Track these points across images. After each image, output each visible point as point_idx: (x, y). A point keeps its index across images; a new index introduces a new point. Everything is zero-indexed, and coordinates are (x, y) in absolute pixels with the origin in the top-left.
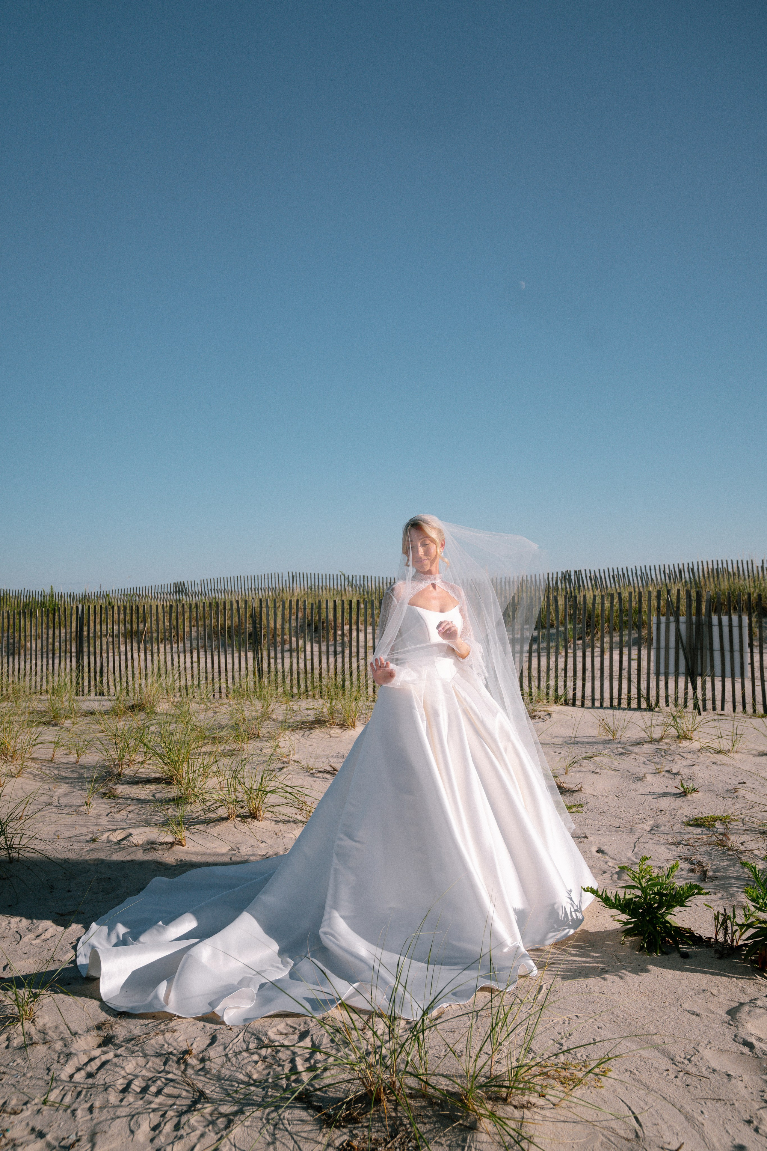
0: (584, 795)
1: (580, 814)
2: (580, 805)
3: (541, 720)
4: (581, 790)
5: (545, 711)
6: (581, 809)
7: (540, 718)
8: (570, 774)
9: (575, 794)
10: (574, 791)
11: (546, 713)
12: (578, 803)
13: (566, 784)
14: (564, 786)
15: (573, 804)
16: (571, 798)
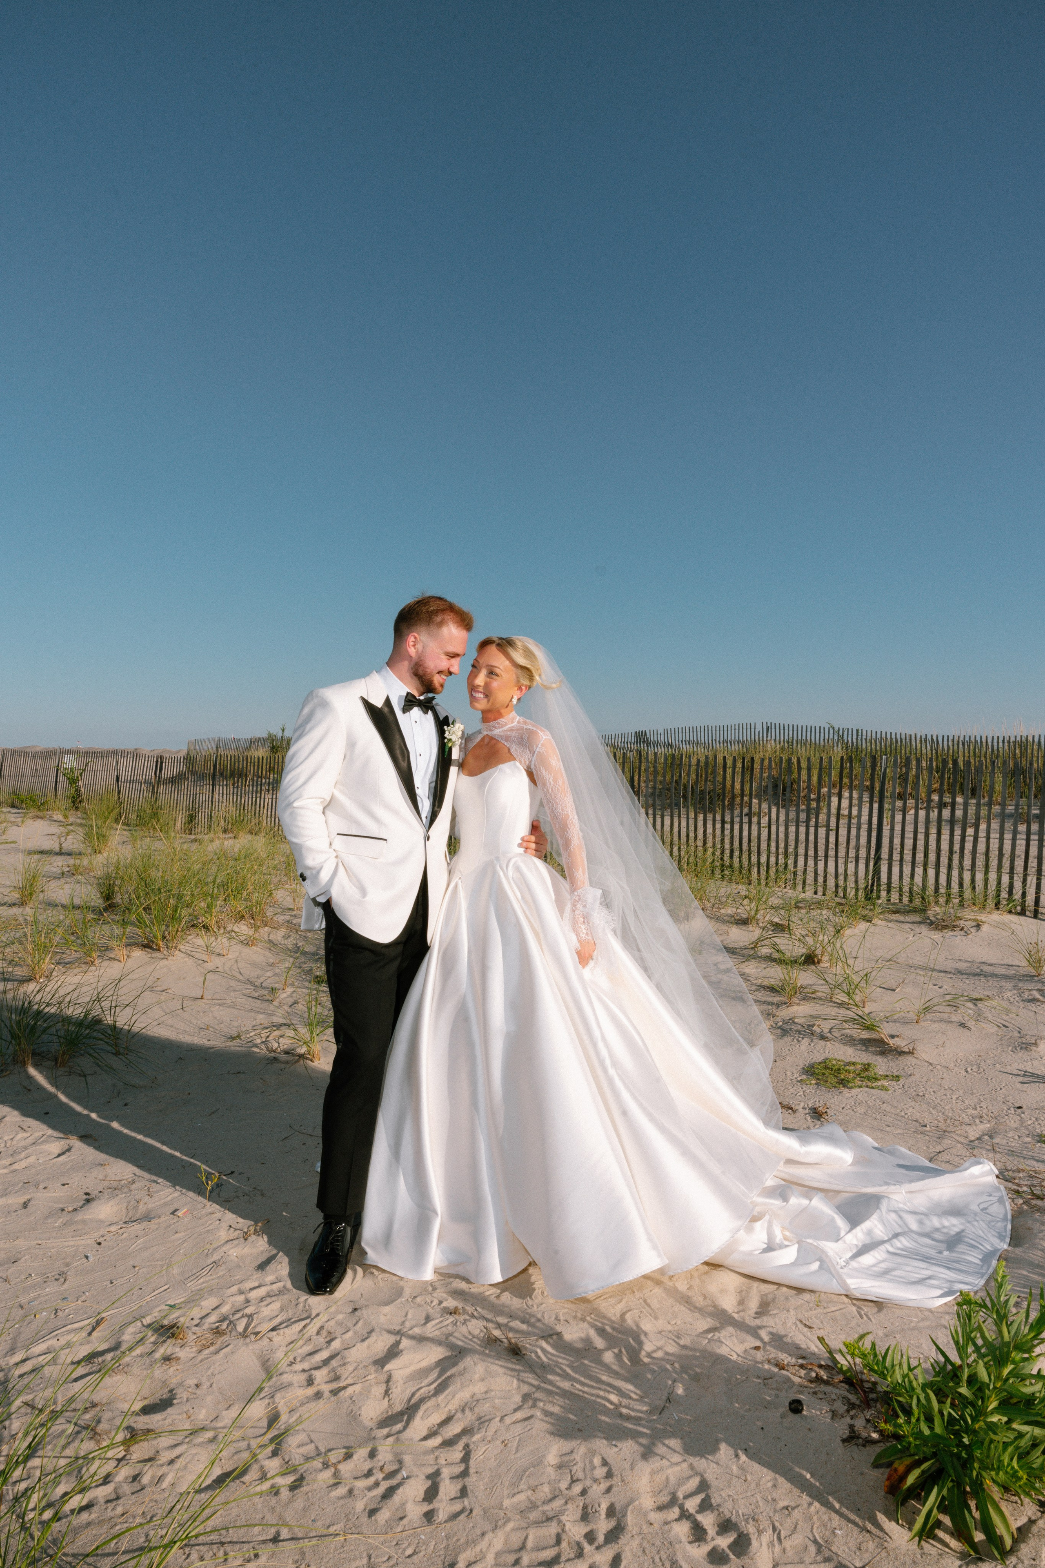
0: (914, 1061)
1: (883, 1093)
2: (897, 1078)
3: (962, 933)
4: (913, 1053)
5: (974, 920)
6: (894, 1083)
7: (962, 929)
8: (923, 1024)
9: (900, 1058)
10: (902, 1053)
11: (974, 924)
12: (896, 1074)
13: (896, 1039)
14: (891, 1042)
15: (888, 1073)
16: (892, 1064)
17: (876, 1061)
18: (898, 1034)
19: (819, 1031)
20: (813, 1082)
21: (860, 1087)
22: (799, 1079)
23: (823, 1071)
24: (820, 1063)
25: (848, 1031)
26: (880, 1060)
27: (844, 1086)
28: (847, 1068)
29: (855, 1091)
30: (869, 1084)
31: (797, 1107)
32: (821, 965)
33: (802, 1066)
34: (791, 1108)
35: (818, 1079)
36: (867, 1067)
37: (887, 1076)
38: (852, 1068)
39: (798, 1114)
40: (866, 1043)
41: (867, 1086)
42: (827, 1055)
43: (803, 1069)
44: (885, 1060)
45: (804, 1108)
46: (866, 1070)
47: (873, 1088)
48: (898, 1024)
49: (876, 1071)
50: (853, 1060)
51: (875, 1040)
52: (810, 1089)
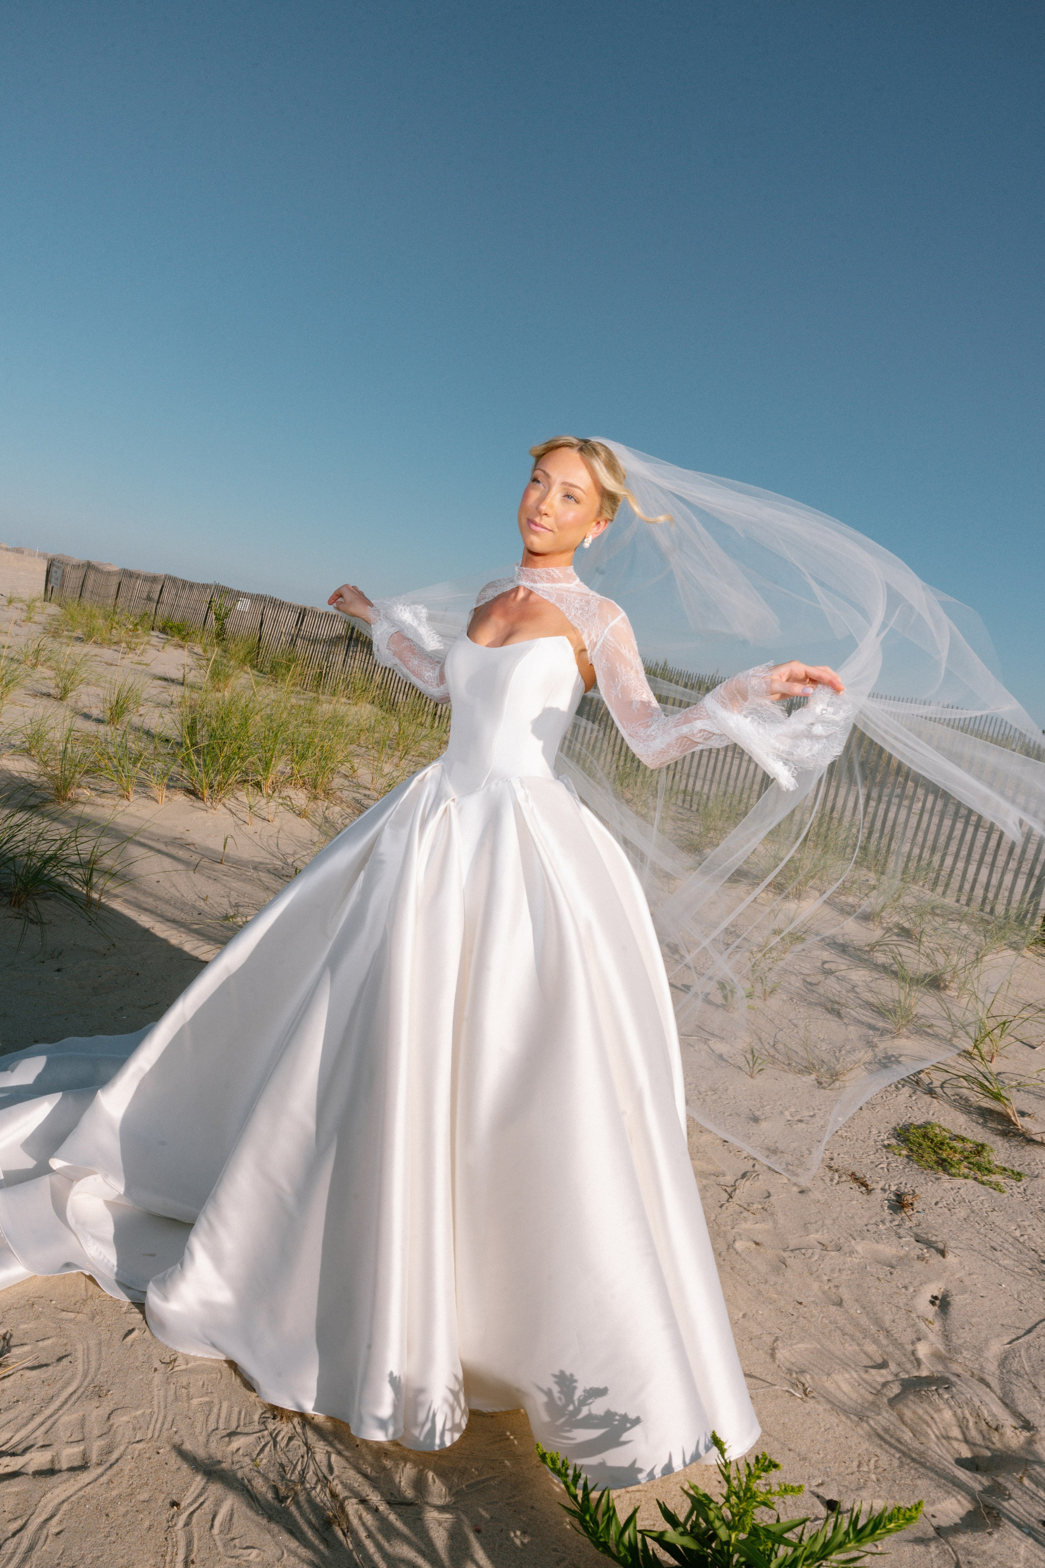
1: (996, 1194)
2: (1018, 1176)
6: (1013, 1182)
9: (1028, 1148)
10: (1032, 1141)
12: (1017, 1169)
13: (1026, 1119)
14: (1020, 1122)
15: (1006, 1165)
16: (1016, 1154)
17: (994, 1142)
18: (1030, 1112)
19: (927, 1081)
20: (904, 1152)
21: (966, 1177)
22: (886, 1143)
23: (921, 1140)
24: (919, 1127)
25: (964, 1091)
26: (1000, 1143)
27: (945, 1170)
28: (954, 1144)
29: (959, 1181)
30: (979, 1175)
31: (874, 1186)
32: (948, 992)
33: (894, 1124)
34: (866, 1186)
35: (911, 1150)
36: (980, 1149)
37: (1005, 1169)
38: (958, 1145)
39: (872, 1197)
40: (986, 1114)
41: (975, 1179)
42: (930, 1118)
43: (895, 1129)
44: (1007, 1145)
45: (883, 1190)
46: (979, 1153)
47: (983, 1183)
48: (1031, 1096)
49: (992, 1158)
50: (964, 1134)
51: (999, 1114)
52: (898, 1162)
